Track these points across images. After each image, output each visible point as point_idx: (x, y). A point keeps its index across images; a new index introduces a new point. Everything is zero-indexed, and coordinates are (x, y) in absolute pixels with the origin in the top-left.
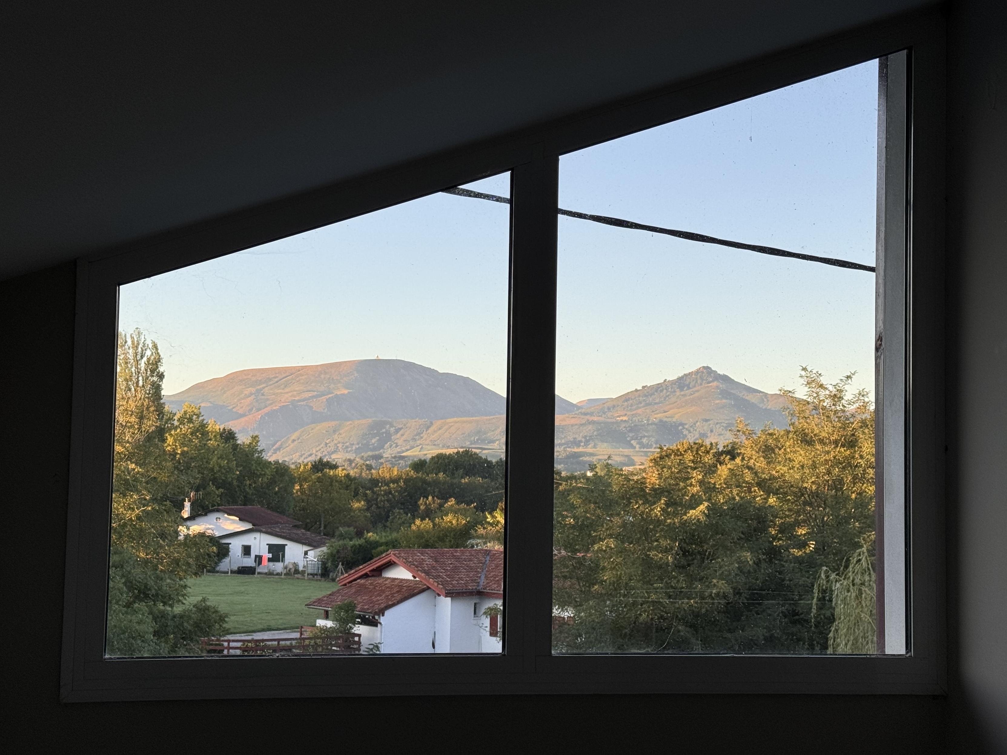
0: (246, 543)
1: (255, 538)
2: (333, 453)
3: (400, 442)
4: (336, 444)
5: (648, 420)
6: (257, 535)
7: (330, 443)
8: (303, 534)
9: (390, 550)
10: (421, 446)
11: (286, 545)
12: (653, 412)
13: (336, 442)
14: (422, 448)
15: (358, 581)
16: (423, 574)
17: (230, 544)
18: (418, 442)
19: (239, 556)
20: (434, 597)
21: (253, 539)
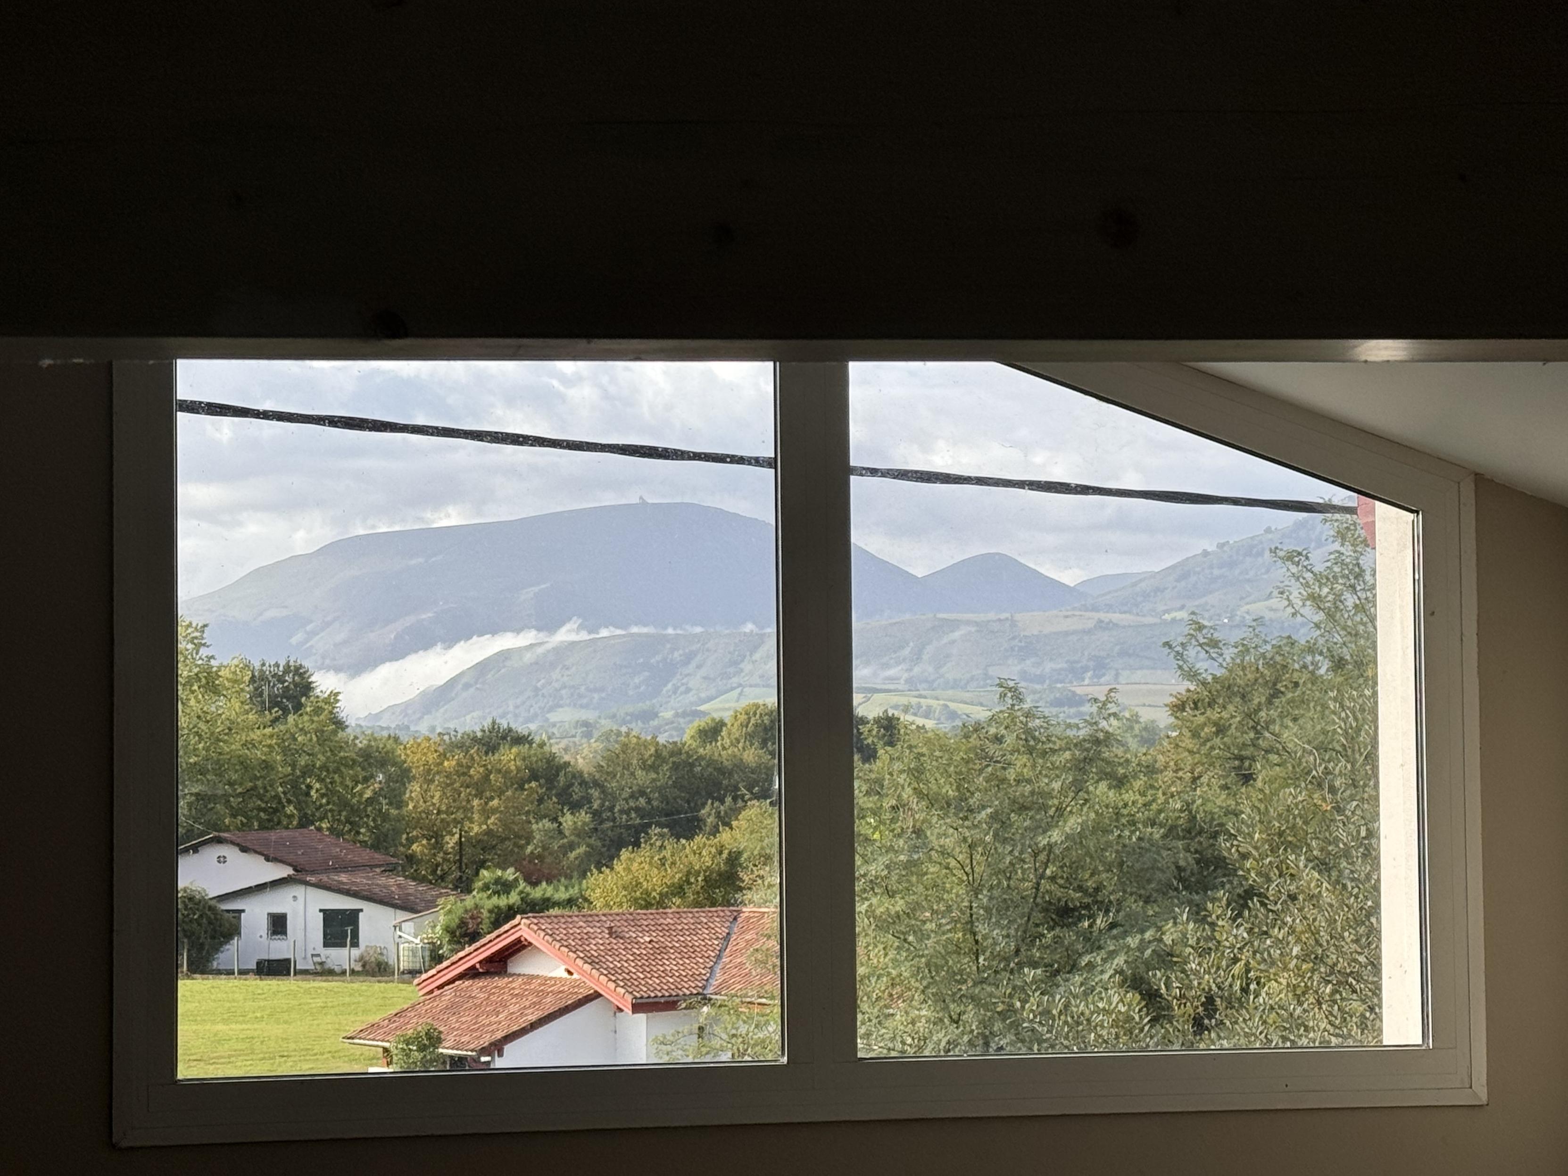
0: (277, 910)
1: (295, 897)
2: (551, 710)
3: (694, 682)
4: (557, 690)
5: (1230, 619)
6: (299, 891)
7: (543, 686)
8: (399, 885)
9: (519, 917)
10: (739, 690)
11: (361, 910)
12: (1242, 598)
13: (557, 685)
14: (740, 694)
15: (457, 983)
16: (587, 967)
17: (243, 911)
18: (735, 680)
19: (261, 937)
20: (612, 1013)
21: (291, 899)
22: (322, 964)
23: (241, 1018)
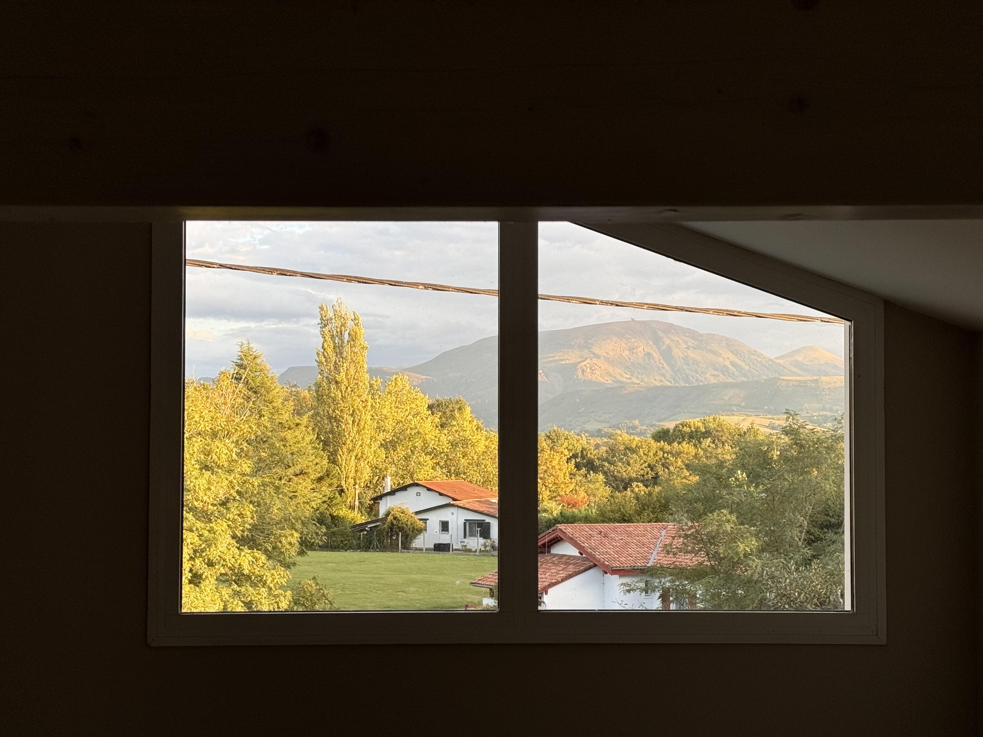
0: (444, 519)
1: (453, 513)
6: (454, 510)
7: (583, 412)
16: (589, 551)
17: (428, 519)
19: (436, 532)
20: (602, 575)
21: (451, 514)
22: (465, 546)
23: (425, 572)
